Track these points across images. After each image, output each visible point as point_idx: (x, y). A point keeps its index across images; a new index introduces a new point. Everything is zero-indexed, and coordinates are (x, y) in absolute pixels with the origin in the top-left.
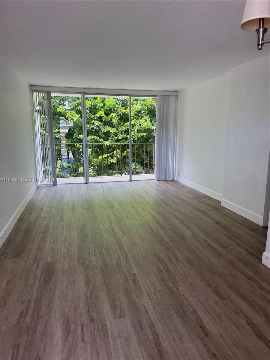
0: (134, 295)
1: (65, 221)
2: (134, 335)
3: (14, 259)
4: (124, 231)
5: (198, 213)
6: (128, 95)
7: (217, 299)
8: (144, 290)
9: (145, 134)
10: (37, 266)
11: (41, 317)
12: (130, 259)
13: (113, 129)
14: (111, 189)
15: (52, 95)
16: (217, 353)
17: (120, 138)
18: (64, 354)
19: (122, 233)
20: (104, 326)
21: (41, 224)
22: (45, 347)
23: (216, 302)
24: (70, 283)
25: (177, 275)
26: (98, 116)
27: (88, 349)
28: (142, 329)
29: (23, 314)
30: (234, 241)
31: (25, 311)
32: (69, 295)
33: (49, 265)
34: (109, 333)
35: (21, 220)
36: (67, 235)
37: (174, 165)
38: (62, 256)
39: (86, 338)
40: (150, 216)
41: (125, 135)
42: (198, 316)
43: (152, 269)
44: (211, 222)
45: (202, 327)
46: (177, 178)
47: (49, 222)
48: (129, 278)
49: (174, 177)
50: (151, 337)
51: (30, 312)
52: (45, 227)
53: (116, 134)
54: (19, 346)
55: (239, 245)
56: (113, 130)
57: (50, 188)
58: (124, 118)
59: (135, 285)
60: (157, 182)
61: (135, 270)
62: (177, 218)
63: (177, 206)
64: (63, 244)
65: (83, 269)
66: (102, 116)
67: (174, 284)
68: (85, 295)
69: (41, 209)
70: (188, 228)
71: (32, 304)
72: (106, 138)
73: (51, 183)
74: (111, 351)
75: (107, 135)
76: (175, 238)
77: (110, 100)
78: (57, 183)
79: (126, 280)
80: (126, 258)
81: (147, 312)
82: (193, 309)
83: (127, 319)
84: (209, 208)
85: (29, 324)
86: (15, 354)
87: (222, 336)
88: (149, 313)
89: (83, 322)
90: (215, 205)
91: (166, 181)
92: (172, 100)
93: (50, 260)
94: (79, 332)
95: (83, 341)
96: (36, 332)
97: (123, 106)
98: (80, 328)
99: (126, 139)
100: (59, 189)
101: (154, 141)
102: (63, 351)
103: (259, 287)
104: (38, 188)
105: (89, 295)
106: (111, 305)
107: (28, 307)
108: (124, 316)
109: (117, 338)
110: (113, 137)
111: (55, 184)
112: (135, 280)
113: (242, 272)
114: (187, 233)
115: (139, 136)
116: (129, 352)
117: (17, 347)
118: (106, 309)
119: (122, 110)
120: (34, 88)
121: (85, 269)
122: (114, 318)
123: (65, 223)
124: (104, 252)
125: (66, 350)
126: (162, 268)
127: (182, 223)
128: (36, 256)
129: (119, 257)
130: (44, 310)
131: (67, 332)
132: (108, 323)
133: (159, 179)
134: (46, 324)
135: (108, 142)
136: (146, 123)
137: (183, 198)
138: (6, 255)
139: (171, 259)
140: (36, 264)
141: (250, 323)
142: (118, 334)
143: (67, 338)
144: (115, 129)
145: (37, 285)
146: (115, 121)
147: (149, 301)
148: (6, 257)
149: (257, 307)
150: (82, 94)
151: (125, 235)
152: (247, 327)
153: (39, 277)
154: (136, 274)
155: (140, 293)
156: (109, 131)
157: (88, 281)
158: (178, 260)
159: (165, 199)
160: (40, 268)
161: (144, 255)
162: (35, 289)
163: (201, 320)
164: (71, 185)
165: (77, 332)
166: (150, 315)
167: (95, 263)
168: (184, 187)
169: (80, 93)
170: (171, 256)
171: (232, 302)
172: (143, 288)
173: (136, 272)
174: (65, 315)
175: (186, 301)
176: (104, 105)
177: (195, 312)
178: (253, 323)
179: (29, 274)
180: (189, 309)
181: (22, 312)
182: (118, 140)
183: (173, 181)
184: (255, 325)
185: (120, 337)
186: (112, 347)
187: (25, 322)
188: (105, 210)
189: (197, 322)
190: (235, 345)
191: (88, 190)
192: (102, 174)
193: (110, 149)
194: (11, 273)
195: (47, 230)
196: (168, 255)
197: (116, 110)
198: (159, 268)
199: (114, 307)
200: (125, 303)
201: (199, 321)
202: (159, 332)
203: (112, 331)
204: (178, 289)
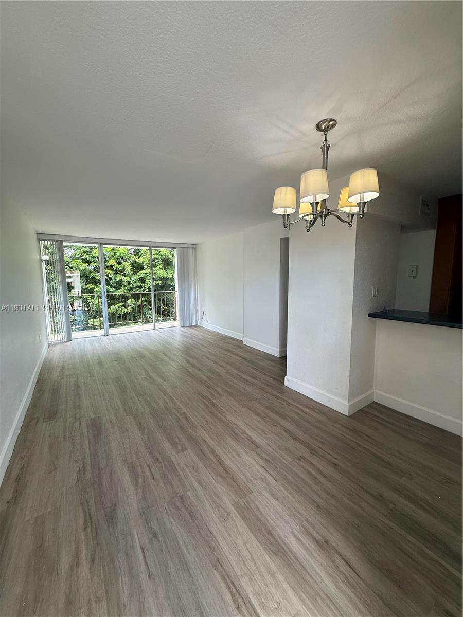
0: (190, 430)
1: (96, 376)
2: (199, 462)
3: (48, 422)
4: (163, 378)
5: (227, 353)
6: (149, 247)
7: (259, 419)
8: (198, 424)
9: (160, 282)
10: (80, 424)
11: (102, 469)
12: (176, 401)
13: (126, 277)
14: (136, 339)
15: (65, 244)
16: (268, 458)
17: (134, 287)
18: (139, 494)
19: (162, 380)
20: (170, 461)
21: (68, 383)
22: (117, 494)
23: (259, 421)
24: (123, 432)
25: (222, 406)
26: (109, 265)
27: (162, 484)
28: (205, 456)
29: (82, 471)
30: (260, 372)
31: (82, 469)
32: (126, 444)
33: (94, 420)
34: (177, 466)
35: (40, 381)
36: (103, 388)
37: (197, 311)
38: (105, 409)
39: (156, 476)
40: (184, 360)
41: (139, 284)
42: (248, 435)
43: (199, 406)
44: (239, 358)
45: (253, 442)
46: (201, 323)
47: (77, 378)
48: (180, 417)
49: (197, 322)
50: (214, 460)
51: (88, 468)
52: (74, 384)
53: (129, 283)
54: (88, 501)
55: (265, 374)
56: (125, 279)
57: (65, 344)
58: (137, 267)
59: (188, 421)
60: (182, 329)
61: (184, 410)
62: (210, 360)
63: (206, 349)
64: (102, 398)
65: (133, 417)
66: (113, 264)
67: (222, 415)
68: (142, 440)
69: (63, 367)
70: (221, 366)
71: (88, 461)
72: (118, 287)
73: (65, 338)
74: (182, 479)
75: (119, 284)
76: (213, 376)
77: (122, 250)
78: (73, 338)
79: (178, 419)
80: (173, 401)
81: (205, 441)
82: (242, 430)
83: (189, 451)
84: (235, 347)
85: (92, 479)
86: (86, 509)
87: (269, 446)
88: (207, 441)
89: (148, 463)
90: (239, 344)
91: (190, 326)
92: (191, 252)
93: (93, 416)
94: (148, 473)
95: (154, 479)
96: (102, 484)
97: (135, 255)
98: (147, 468)
99: (141, 287)
100: (76, 344)
101: (174, 289)
102: (137, 493)
103: (286, 404)
104: (49, 345)
105: (146, 439)
106: (171, 443)
107: (84, 465)
108: (186, 449)
109: (185, 468)
110: (126, 286)
111: (70, 340)
112: (186, 418)
113: (272, 395)
114: (221, 371)
115: (154, 284)
116: (199, 476)
117: (86, 503)
118: (167, 447)
119: (135, 258)
120: (41, 237)
121: (134, 417)
122: (178, 453)
123: (97, 379)
124: (149, 399)
125: (140, 491)
126: (208, 403)
127: (215, 362)
128: (75, 414)
129: (165, 401)
130: (103, 462)
131: (135, 476)
132: (173, 458)
133: (183, 324)
134: (111, 474)
135: (120, 292)
136: (160, 272)
137: (210, 341)
138: (36, 420)
139: (213, 395)
140: (78, 423)
141: (287, 431)
142: (185, 465)
143: (137, 481)
144: (128, 278)
145: (87, 442)
146: (128, 269)
147: (205, 432)
148: (37, 422)
149: (288, 418)
150: (100, 245)
151: (165, 381)
152: (285, 434)
153: (86, 434)
154: (187, 413)
155: (194, 427)
156: (122, 280)
157: (141, 428)
158: (219, 395)
159: (194, 343)
160: (84, 424)
161: (188, 394)
162: (86, 446)
163: (251, 437)
164: (89, 339)
165: (145, 473)
166: (208, 443)
167: (143, 411)
168: (208, 331)
169: (97, 243)
170: (212, 392)
171: (271, 419)
172: (195, 422)
173: (185, 411)
174: (128, 461)
175: (235, 426)
176: (115, 253)
177: (244, 432)
178: (288, 430)
179: (73, 433)
180: (240, 431)
181: (80, 471)
182: (132, 289)
183: (196, 326)
184: (290, 431)
185: (187, 466)
186: (183, 477)
187: (86, 478)
188: (137, 360)
189: (248, 439)
190: (280, 449)
191: (110, 342)
192: (115, 325)
193: (124, 298)
194: (50, 436)
195: (77, 387)
196: (210, 392)
197: (129, 259)
198: (205, 404)
199: (174, 444)
200: (184, 439)
201: (249, 438)
202: (220, 455)
203: (179, 464)
204: (225, 417)
